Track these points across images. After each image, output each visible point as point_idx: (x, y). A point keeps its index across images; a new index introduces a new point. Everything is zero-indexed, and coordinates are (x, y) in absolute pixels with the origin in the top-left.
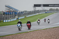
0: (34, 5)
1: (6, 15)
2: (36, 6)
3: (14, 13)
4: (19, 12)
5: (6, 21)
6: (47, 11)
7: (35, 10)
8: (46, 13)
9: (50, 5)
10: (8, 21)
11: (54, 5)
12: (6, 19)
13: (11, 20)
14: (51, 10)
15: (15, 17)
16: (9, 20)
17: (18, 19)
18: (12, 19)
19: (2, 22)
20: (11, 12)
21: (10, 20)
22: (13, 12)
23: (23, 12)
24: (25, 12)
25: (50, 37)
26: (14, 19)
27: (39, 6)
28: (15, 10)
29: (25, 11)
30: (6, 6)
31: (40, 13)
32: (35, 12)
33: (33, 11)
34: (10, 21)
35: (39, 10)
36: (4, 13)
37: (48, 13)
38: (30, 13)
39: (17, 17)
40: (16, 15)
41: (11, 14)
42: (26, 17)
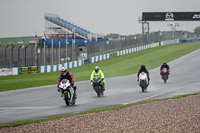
0: (144, 14)
2: (148, 17)
3: (74, 41)
5: (49, 67)
6: (186, 36)
7: (146, 31)
8: (184, 41)
9: (195, 16)
10: (55, 67)
12: (49, 61)
13: (66, 64)
14: (199, 31)
15: (78, 55)
16: (57, 64)
17: (87, 61)
18: (69, 61)
19: (35, 73)
20: (65, 38)
22: (70, 39)
23: (106, 38)
24: (110, 39)
26: (76, 62)
27: (160, 17)
29: (111, 36)
30: (47, 18)
31: (162, 43)
32: (146, 38)
33: (138, 35)
35: (159, 32)
36: (41, 43)
37: (191, 41)
38: (129, 42)
39: (84, 55)
40: (81, 50)
41: (63, 46)
42: (114, 56)
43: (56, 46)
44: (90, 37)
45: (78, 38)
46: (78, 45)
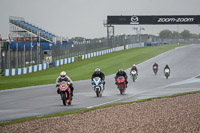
0: (108, 17)
1: (14, 50)
2: (113, 20)
3: (39, 45)
4: (58, 42)
5: (13, 71)
6: (150, 39)
7: (111, 34)
8: (150, 45)
9: (161, 20)
10: (20, 71)
11: (175, 20)
12: (13, 65)
13: (30, 68)
14: (164, 35)
15: (42, 58)
16: (22, 67)
17: (52, 65)
18: (33, 65)
20: (29, 41)
21: (25, 70)
22: (35, 42)
23: (71, 42)
24: (75, 42)
25: (161, 127)
26: (40, 66)
27: (125, 20)
28: (44, 33)
29: (76, 39)
30: (11, 21)
31: (127, 47)
32: (111, 42)
33: (103, 38)
34: (25, 72)
35: (124, 36)
36: (6, 46)
37: (156, 45)
38: (94, 45)
39: (49, 58)
40: (46, 53)
41: (28, 49)
42: (79, 59)
43: (21, 50)
44: (55, 40)
45: (42, 41)
46: (42, 48)
